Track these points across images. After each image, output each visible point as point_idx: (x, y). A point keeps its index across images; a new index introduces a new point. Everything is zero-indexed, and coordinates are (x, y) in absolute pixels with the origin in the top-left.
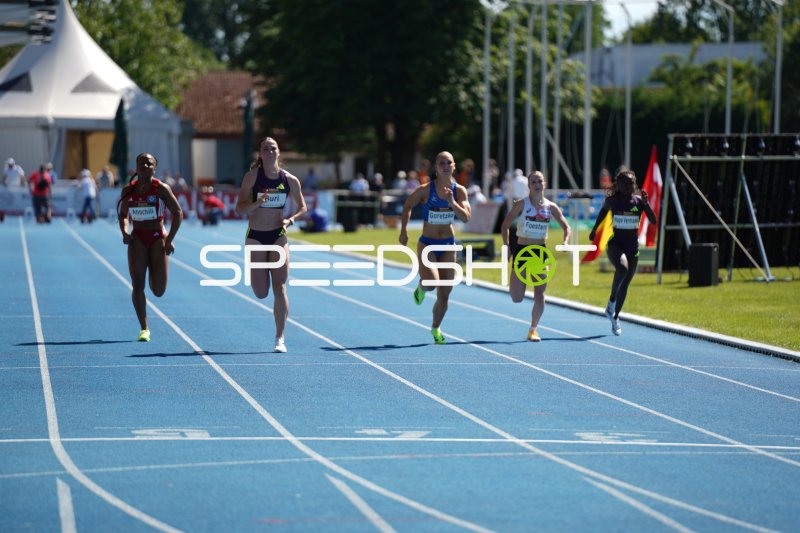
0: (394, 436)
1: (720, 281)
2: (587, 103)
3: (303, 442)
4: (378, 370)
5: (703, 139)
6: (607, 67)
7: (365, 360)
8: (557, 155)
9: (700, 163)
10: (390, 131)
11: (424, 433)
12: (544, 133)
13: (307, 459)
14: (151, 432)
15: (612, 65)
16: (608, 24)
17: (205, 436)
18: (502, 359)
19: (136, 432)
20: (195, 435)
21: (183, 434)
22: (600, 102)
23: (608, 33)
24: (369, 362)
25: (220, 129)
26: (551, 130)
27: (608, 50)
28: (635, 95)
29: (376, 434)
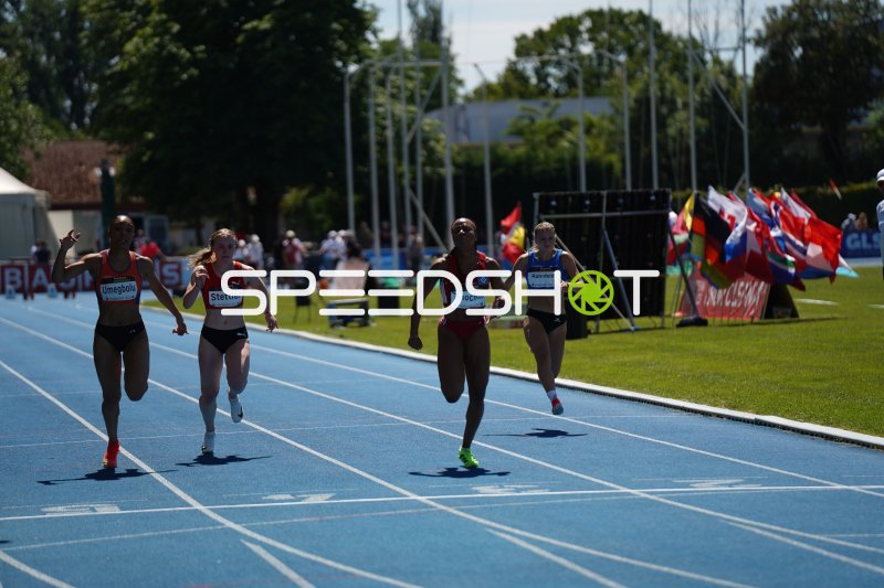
0: (300, 500)
1: (589, 332)
2: (448, 161)
3: (214, 511)
4: (272, 437)
5: (566, 197)
6: (462, 124)
7: (258, 427)
8: (422, 214)
9: (565, 220)
10: (252, 195)
11: (328, 496)
12: (408, 193)
13: (219, 527)
14: (60, 508)
15: (467, 123)
16: (460, 83)
17: (116, 511)
18: (393, 420)
19: (46, 510)
20: (105, 510)
21: (93, 509)
22: (460, 159)
23: (461, 91)
24: (263, 429)
25: (76, 200)
26: (414, 188)
27: (463, 108)
28: (493, 151)
29: (282, 499)
